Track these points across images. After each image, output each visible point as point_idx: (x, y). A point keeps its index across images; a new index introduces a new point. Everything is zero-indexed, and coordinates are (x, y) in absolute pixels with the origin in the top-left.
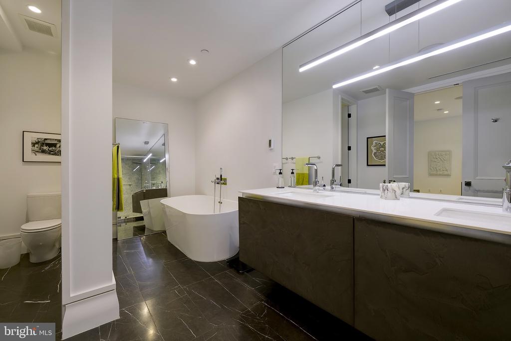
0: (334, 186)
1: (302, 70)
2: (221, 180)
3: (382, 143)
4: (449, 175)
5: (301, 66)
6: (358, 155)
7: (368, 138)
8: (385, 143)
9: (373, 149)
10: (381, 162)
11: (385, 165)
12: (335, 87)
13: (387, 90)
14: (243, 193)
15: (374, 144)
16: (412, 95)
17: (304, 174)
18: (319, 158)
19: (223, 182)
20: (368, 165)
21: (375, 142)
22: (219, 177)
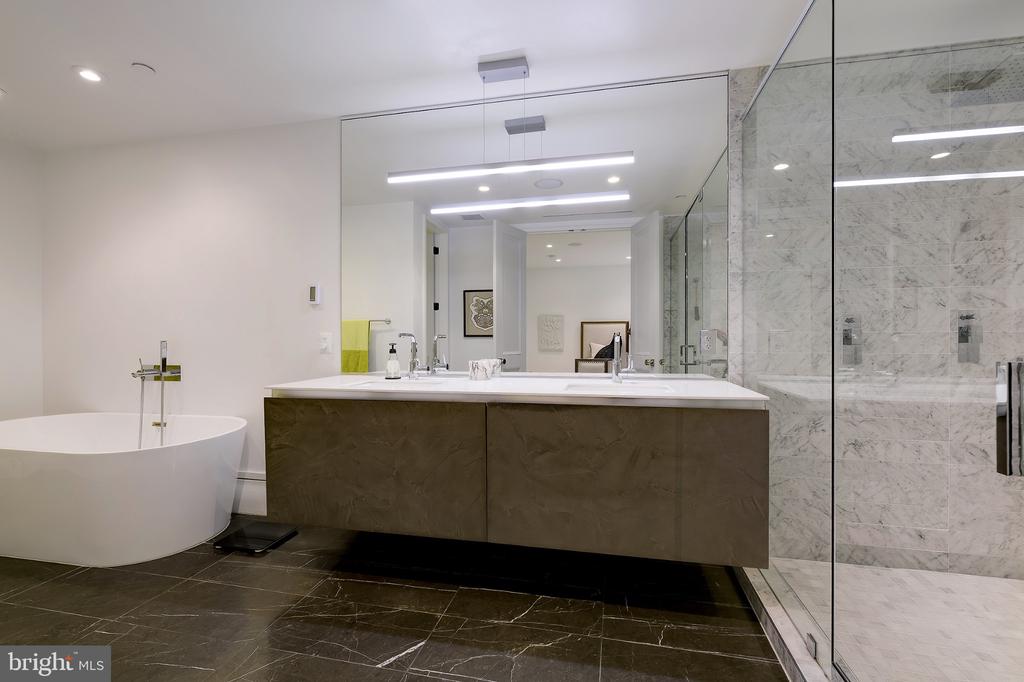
0: (436, 369)
1: (392, 180)
2: (164, 370)
3: (485, 301)
4: (561, 351)
5: (391, 174)
6: (451, 318)
7: (465, 292)
8: (491, 302)
9: (473, 310)
10: (485, 331)
11: (491, 336)
12: (434, 211)
13: (495, 222)
14: (273, 389)
15: (475, 302)
16: (523, 235)
17: (359, 352)
18: (389, 322)
19: (167, 374)
20: (465, 336)
21: (475, 299)
22: (160, 363)
